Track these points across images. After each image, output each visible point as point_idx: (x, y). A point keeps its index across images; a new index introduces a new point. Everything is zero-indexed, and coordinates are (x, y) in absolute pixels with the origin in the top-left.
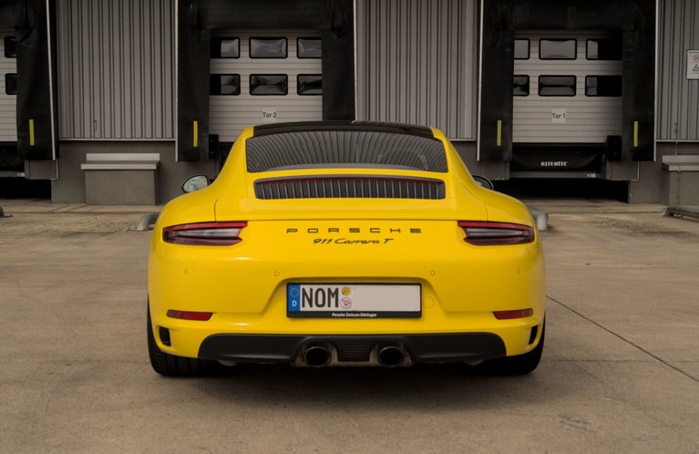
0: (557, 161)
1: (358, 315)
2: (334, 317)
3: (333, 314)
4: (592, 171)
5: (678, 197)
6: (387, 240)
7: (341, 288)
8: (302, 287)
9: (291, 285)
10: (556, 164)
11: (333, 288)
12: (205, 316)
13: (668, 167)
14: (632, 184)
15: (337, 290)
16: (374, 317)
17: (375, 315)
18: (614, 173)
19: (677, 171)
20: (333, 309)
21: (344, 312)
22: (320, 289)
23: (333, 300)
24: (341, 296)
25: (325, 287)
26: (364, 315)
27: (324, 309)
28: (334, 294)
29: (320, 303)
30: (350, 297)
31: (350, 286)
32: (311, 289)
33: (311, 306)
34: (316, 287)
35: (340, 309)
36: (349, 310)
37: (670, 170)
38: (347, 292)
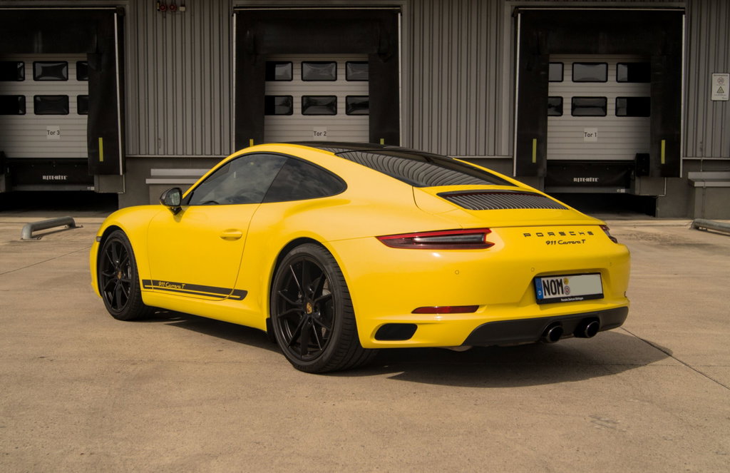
0: (589, 177)
1: (574, 299)
2: (562, 302)
3: (562, 300)
4: (621, 186)
5: (703, 212)
7: (563, 278)
8: (542, 279)
10: (588, 180)
11: (559, 279)
12: (473, 309)
13: (694, 183)
14: (659, 199)
15: (561, 280)
16: (582, 300)
17: (583, 298)
18: (642, 189)
19: (702, 187)
20: (561, 295)
21: (567, 298)
22: (552, 281)
23: (560, 288)
24: (564, 285)
25: (554, 279)
26: (577, 299)
27: (557, 296)
28: (560, 284)
29: (554, 291)
30: (569, 285)
31: (568, 277)
32: (548, 281)
33: (549, 294)
34: (550, 279)
35: (565, 295)
36: (569, 296)
37: (695, 185)
38: (566, 282)
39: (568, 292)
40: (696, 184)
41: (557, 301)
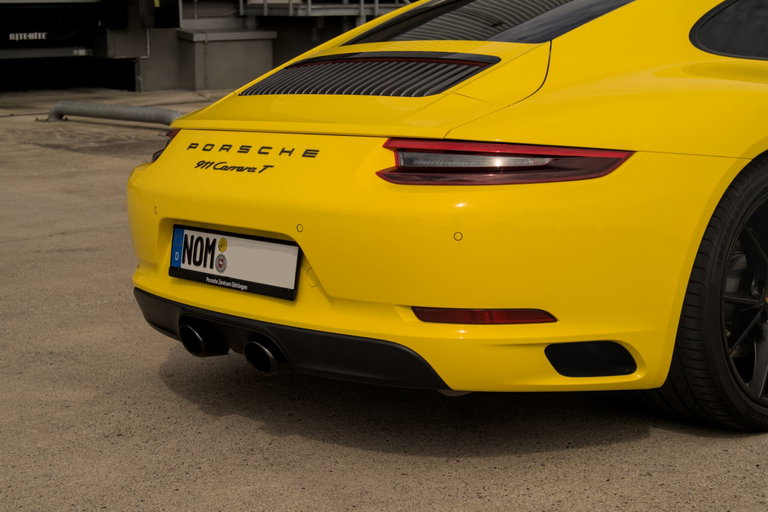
0: (33, 32)
1: (229, 284)
2: (208, 283)
3: (208, 279)
4: (80, 46)
5: (206, 79)
6: (266, 167)
7: (219, 238)
8: (186, 232)
9: (179, 227)
10: (32, 36)
11: (212, 237)
13: (191, 35)
14: (141, 62)
15: (215, 241)
16: (244, 290)
17: (245, 287)
18: (118, 48)
19: (204, 42)
20: (207, 270)
21: (217, 277)
22: (200, 239)
23: (209, 256)
24: (217, 252)
25: (204, 236)
26: (235, 285)
27: (200, 269)
28: (211, 248)
29: (198, 259)
30: (225, 254)
31: (228, 238)
32: (192, 237)
33: (190, 263)
34: (197, 234)
35: (214, 272)
36: (223, 274)
37: (195, 39)
38: (223, 245)
39: (222, 266)
40: (197, 38)
41: (200, 278)
